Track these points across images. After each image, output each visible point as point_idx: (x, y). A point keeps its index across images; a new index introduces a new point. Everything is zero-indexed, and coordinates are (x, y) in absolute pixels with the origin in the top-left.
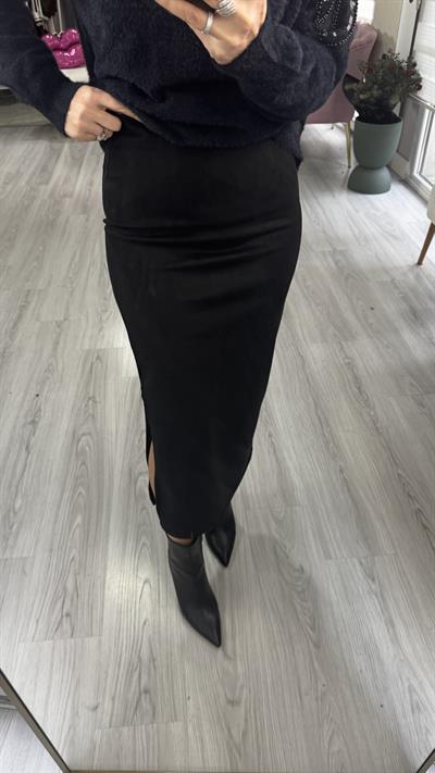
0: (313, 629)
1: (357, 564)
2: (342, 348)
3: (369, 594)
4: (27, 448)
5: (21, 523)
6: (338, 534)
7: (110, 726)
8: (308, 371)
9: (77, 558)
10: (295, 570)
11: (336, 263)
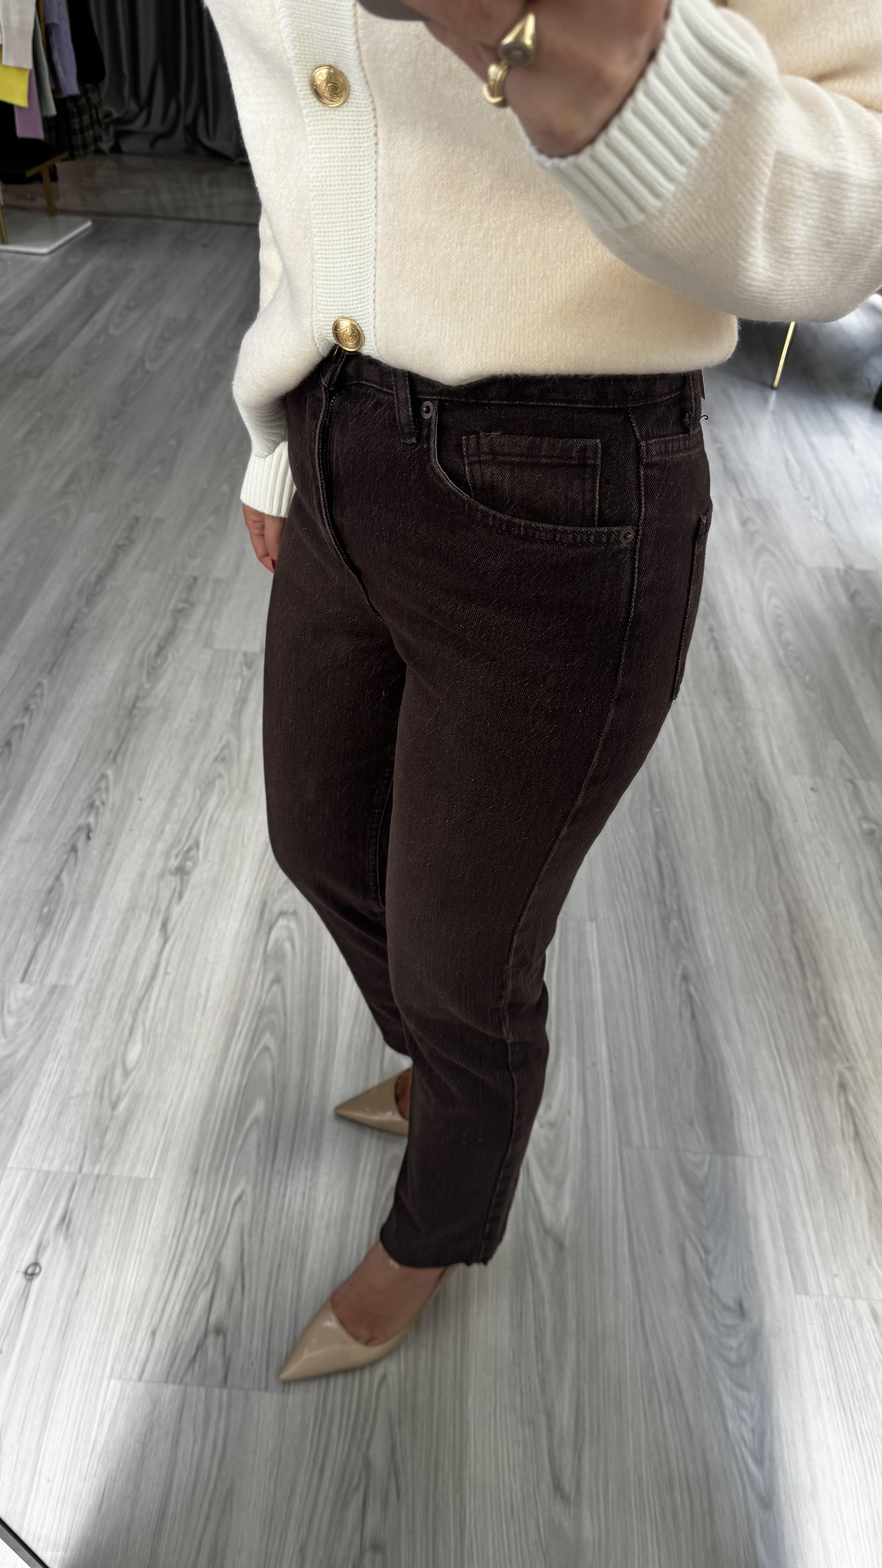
0: (760, 1462)
2: (857, 796)
4: (164, 925)
5: (137, 1097)
8: (777, 837)
10: (726, 1307)
11: (852, 598)
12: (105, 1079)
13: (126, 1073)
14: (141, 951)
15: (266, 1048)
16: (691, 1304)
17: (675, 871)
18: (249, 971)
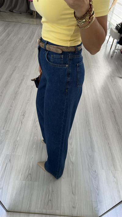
0: (97, 190)
1: (111, 173)
2: (111, 106)
3: (113, 182)
4: (22, 122)
5: (19, 145)
6: (106, 162)
7: (40, 209)
8: (101, 112)
9: (34, 157)
10: (94, 171)
11: (111, 80)
12: (14, 142)
13: (17, 142)
14: (18, 126)
15: (35, 138)
16: (89, 171)
17: (88, 116)
18: (33, 128)
